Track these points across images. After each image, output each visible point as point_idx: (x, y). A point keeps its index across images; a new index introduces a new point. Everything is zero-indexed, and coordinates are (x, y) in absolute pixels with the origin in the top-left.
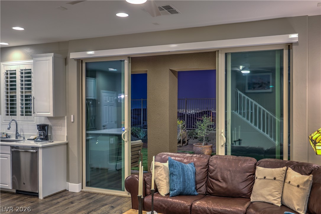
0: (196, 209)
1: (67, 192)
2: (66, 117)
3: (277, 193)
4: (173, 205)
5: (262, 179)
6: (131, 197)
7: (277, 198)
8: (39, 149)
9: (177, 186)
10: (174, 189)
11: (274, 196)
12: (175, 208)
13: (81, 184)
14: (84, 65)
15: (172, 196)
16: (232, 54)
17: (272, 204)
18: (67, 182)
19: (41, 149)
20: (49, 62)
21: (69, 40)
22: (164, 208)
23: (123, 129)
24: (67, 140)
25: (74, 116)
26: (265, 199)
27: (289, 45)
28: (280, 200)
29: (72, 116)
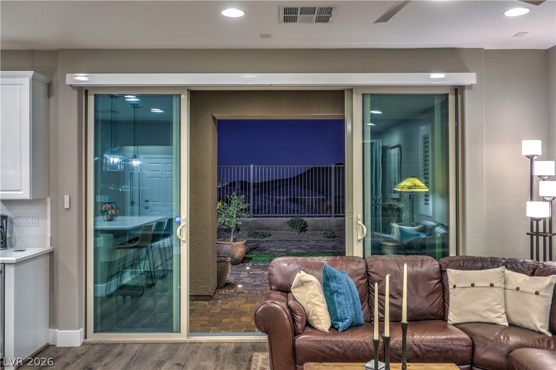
0: (395, 346)
1: (53, 349)
2: (49, 200)
3: (500, 306)
4: (354, 345)
5: (468, 288)
6: (267, 341)
7: (501, 313)
8: (6, 266)
9: (348, 312)
10: (343, 318)
11: (495, 312)
12: (359, 350)
13: (83, 329)
14: (91, 99)
15: (344, 331)
16: (372, 95)
17: (494, 324)
18: (51, 330)
19: (13, 266)
20: (20, 88)
21: (60, 49)
22: (338, 353)
23: (177, 219)
24: (51, 246)
25: (70, 196)
26: (480, 318)
27: (456, 88)
28: (504, 316)
29: (67, 198)
